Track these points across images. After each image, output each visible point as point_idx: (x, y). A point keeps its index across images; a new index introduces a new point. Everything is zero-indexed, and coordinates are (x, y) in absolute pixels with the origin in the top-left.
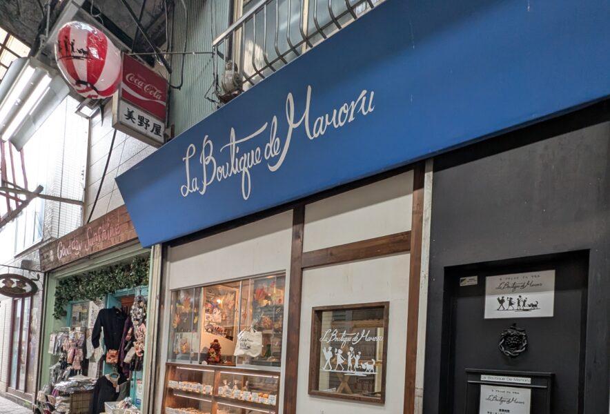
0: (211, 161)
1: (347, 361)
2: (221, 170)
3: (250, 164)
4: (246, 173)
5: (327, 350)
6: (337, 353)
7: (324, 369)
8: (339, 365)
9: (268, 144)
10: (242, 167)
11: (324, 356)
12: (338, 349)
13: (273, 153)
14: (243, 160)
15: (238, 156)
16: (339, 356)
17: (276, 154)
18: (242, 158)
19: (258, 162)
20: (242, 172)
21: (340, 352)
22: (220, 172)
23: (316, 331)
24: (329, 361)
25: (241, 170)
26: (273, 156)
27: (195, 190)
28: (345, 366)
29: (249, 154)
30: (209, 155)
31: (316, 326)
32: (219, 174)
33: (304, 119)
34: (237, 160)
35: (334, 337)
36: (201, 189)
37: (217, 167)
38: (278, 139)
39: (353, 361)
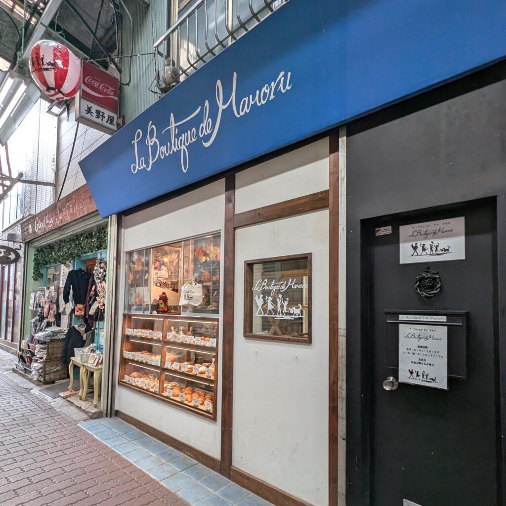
0: (155, 142)
1: (276, 306)
2: (163, 149)
3: (187, 143)
4: (184, 150)
5: (259, 298)
6: (268, 300)
7: (257, 314)
8: (270, 310)
9: (202, 125)
10: (181, 146)
11: (256, 303)
12: (268, 296)
13: (206, 132)
14: (181, 140)
15: (177, 136)
16: (269, 302)
17: (209, 132)
18: (181, 138)
19: (194, 140)
20: (181, 150)
21: (270, 298)
22: (163, 151)
23: (249, 281)
24: (260, 307)
25: (180, 148)
26: (206, 134)
27: (142, 168)
28: (275, 311)
29: (186, 134)
30: (153, 137)
31: (248, 277)
32: (162, 152)
33: (232, 100)
34: (176, 139)
35: (264, 286)
36: (148, 167)
37: (160, 147)
38: (210, 120)
39: (282, 306)
